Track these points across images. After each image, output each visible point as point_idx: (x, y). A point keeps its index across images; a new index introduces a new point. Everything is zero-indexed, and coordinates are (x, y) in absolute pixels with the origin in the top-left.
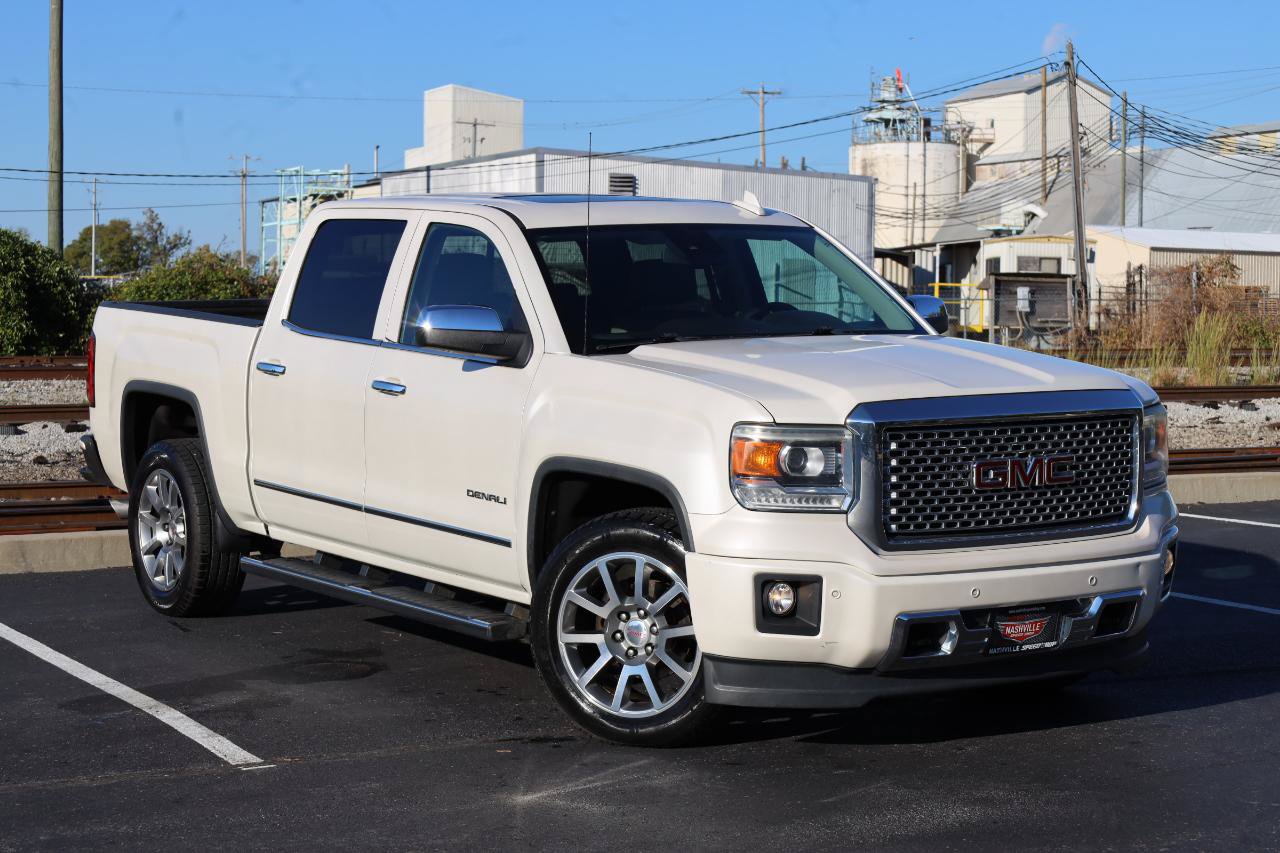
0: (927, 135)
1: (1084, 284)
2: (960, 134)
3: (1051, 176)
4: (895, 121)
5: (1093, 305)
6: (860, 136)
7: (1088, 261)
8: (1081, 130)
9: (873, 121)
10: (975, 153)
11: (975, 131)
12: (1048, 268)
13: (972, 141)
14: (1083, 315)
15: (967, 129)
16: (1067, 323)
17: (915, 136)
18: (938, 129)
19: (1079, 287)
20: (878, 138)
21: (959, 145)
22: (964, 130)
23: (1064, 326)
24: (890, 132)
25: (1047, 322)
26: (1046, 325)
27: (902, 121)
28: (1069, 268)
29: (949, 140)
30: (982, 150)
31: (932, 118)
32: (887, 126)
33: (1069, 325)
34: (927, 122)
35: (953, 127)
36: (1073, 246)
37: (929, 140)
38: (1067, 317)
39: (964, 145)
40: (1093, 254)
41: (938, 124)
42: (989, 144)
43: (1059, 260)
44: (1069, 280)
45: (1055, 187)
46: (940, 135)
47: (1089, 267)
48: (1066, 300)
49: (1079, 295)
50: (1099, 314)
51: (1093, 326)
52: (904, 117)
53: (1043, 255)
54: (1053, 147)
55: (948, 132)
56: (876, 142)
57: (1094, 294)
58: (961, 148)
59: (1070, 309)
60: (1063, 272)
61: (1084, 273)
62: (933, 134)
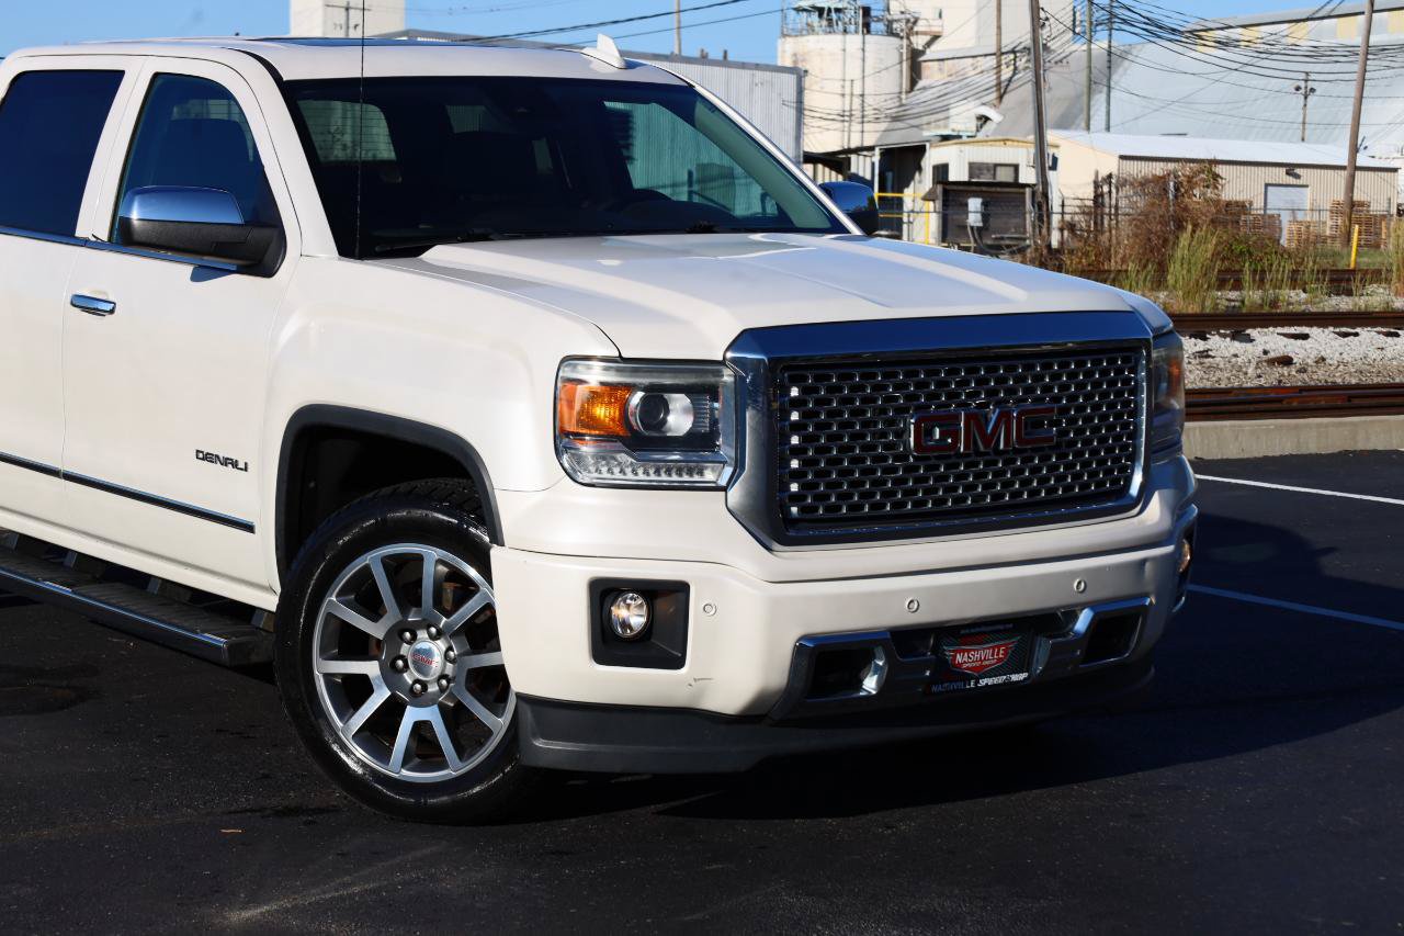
0: (867, 26)
1: (1045, 195)
2: (904, 27)
3: (1006, 73)
4: (829, 10)
5: (1056, 219)
6: (790, 26)
7: (1051, 168)
8: (1042, 15)
9: (804, 10)
10: (920, 48)
11: (920, 23)
12: (1004, 176)
13: (917, 33)
14: (1044, 231)
15: (912, 20)
16: (1025, 239)
17: (852, 28)
18: (879, 20)
19: (1039, 198)
20: (810, 29)
21: (902, 38)
22: (908, 21)
23: (1022, 244)
24: (824, 23)
25: (1002, 239)
26: (1002, 242)
27: (838, 10)
28: (1028, 176)
29: (891, 32)
30: (929, 44)
31: (873, 7)
32: (820, 16)
33: (1028, 242)
34: (867, 11)
35: (896, 17)
36: (1032, 150)
37: (869, 32)
38: (1025, 232)
39: (908, 38)
40: (1055, 160)
41: (879, 14)
42: (935, 37)
43: (1016, 167)
44: (1028, 190)
45: (1012, 86)
46: (881, 26)
47: (1051, 175)
48: (1025, 213)
49: (1040, 208)
50: (1061, 230)
51: (1055, 244)
52: (840, 6)
53: (998, 161)
54: (1008, 42)
55: (890, 23)
56: (809, 34)
57: (1056, 207)
58: (905, 41)
59: (1028, 222)
60: (1022, 180)
61: (1045, 183)
62: (874, 26)
